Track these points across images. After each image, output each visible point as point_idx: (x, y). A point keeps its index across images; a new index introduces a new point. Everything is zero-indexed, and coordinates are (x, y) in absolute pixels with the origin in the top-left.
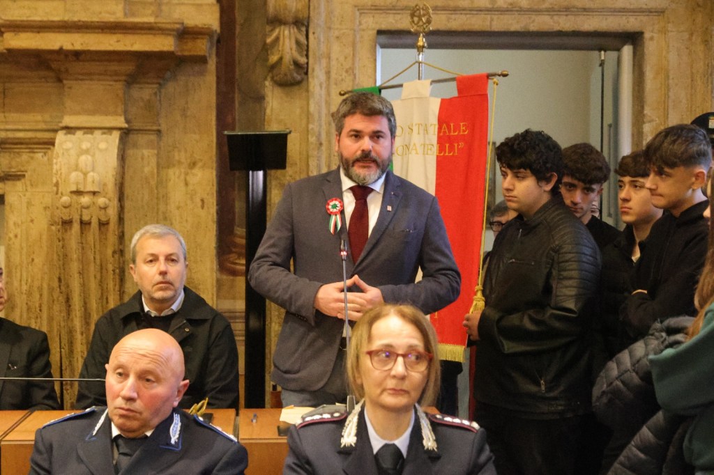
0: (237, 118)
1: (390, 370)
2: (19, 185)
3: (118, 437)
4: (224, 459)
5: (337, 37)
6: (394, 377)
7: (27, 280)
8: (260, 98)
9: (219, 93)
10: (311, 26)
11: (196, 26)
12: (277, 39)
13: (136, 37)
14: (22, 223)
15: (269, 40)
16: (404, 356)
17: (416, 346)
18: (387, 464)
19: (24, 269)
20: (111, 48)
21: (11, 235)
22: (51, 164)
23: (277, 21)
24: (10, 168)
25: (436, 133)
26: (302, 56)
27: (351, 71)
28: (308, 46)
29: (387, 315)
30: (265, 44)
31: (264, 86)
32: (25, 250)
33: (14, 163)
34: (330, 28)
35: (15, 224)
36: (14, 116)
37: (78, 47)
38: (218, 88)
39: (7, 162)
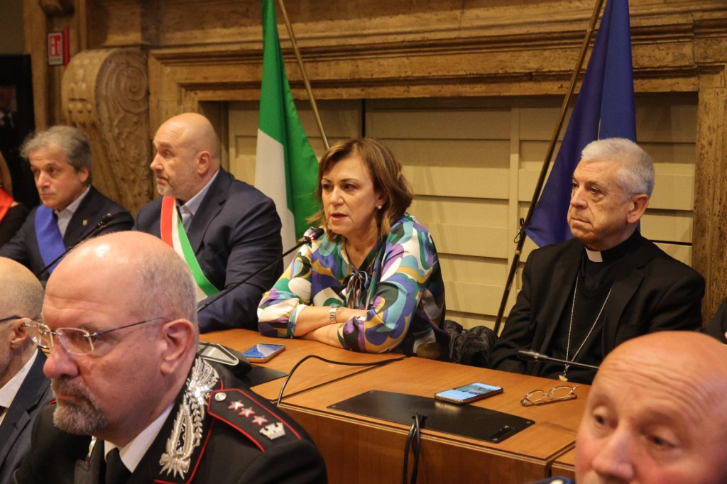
7: (721, 199)
14: (718, 127)
19: (718, 185)
21: (705, 143)
24: (706, 58)
32: (720, 161)
33: (710, 52)
35: (709, 128)
39: (702, 50)
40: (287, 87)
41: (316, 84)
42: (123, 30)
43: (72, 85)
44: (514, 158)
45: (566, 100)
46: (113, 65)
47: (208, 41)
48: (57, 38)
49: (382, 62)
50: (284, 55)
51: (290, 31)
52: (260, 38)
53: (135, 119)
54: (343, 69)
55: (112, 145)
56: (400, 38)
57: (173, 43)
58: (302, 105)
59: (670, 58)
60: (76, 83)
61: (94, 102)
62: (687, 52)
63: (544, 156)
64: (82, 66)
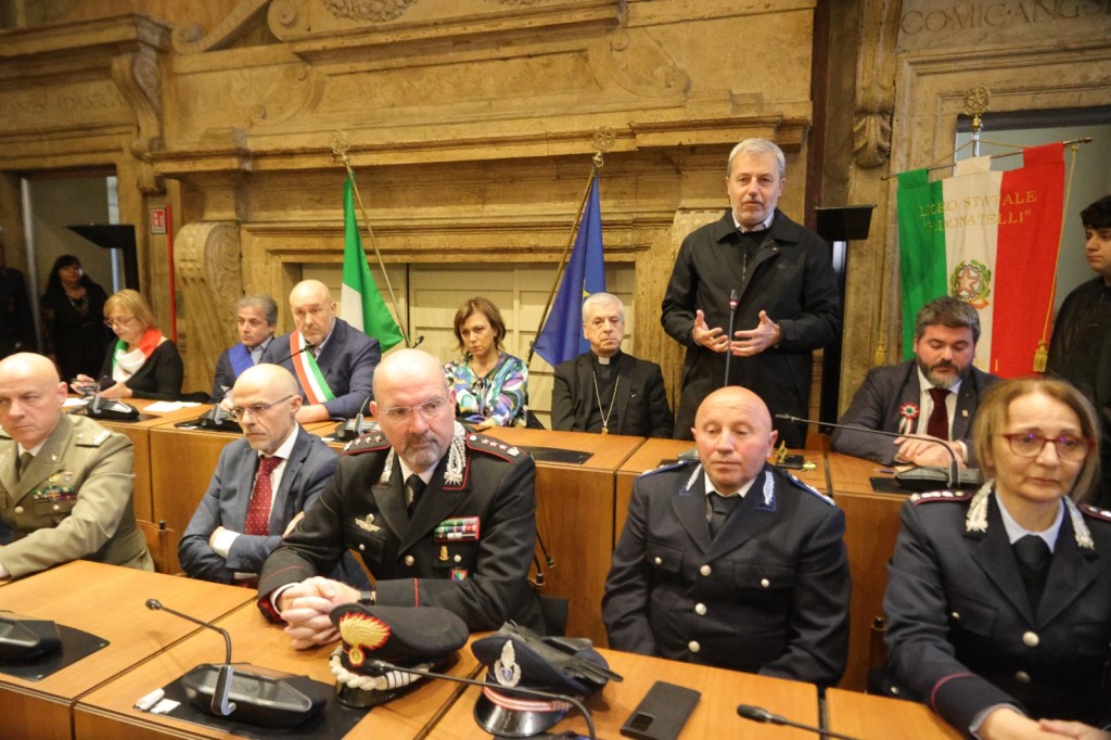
0: (823, 197)
1: (1036, 457)
2: (646, 253)
3: (713, 493)
4: (823, 527)
5: (919, 123)
6: (1042, 465)
7: (650, 327)
8: (844, 181)
9: (809, 177)
10: (895, 114)
11: (794, 119)
12: (864, 128)
13: (742, 130)
14: (647, 283)
15: (856, 129)
16: (1054, 441)
17: (1071, 430)
18: (1030, 558)
19: (648, 318)
20: (720, 142)
21: (640, 292)
22: (670, 238)
23: (865, 112)
24: (640, 241)
25: (998, 203)
26: (885, 140)
27: (930, 153)
28: (891, 132)
29: (1029, 392)
30: (852, 132)
31: (848, 169)
33: (643, 238)
34: (912, 116)
35: (642, 284)
36: (643, 201)
37: (694, 142)
38: (808, 173)
39: (638, 237)
40: (363, 254)
41: (383, 252)
42: (219, 208)
43: (183, 249)
44: (516, 302)
45: (560, 265)
46: (216, 235)
47: (290, 219)
48: (160, 213)
49: (427, 237)
50: (361, 231)
51: (364, 214)
52: (342, 218)
53: (232, 275)
54: (398, 242)
55: (216, 295)
56: (441, 222)
57: (259, 220)
58: (374, 266)
59: (619, 240)
60: (186, 247)
61: (203, 262)
62: (629, 238)
63: (546, 302)
64: (191, 235)
